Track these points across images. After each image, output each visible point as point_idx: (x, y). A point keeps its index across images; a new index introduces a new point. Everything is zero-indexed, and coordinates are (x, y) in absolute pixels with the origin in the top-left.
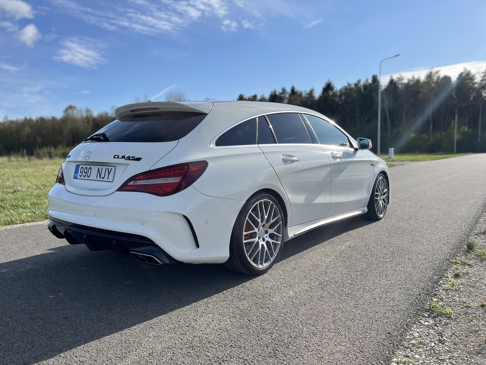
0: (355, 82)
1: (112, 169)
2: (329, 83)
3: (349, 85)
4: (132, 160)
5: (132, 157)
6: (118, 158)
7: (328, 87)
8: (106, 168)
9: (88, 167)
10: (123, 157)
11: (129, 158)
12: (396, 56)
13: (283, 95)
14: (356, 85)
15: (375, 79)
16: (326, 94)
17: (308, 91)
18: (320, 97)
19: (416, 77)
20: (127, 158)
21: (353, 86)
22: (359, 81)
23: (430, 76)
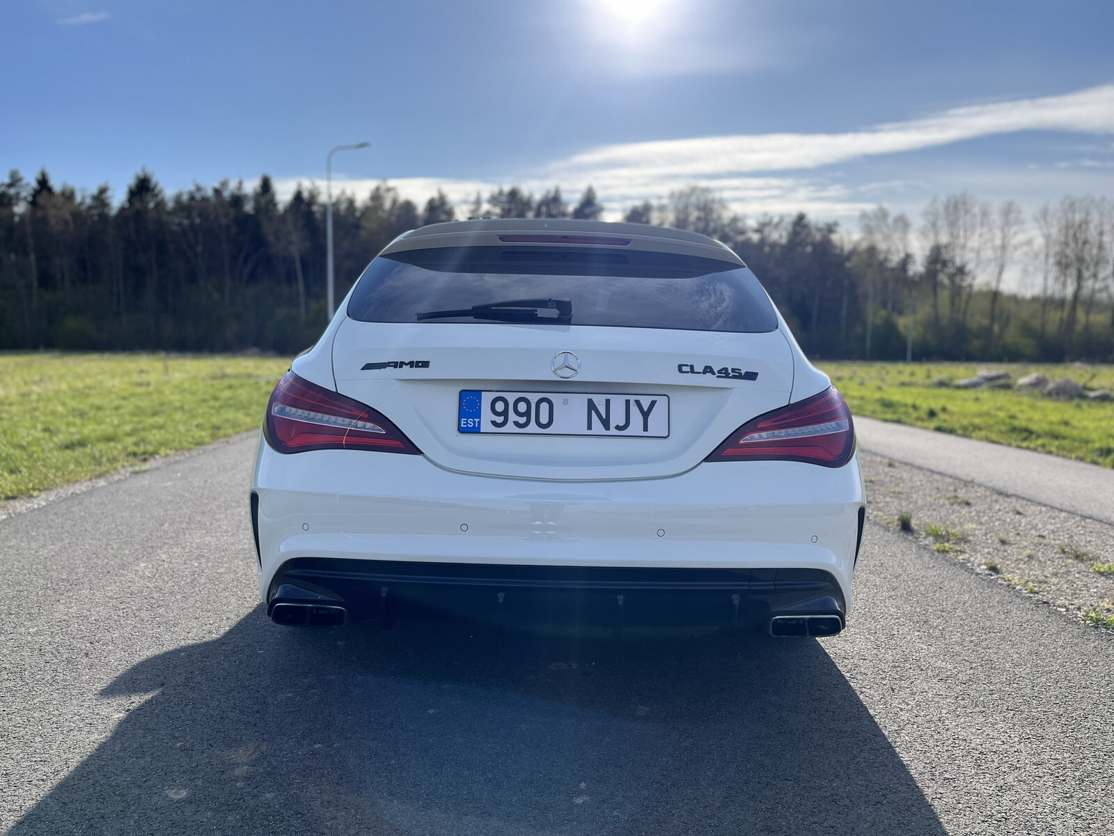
0: (217, 185)
1: (653, 403)
2: (145, 176)
3: (199, 189)
4: (734, 377)
5: (733, 370)
6: (692, 371)
7: (143, 188)
8: (628, 402)
9: (533, 398)
10: (708, 370)
11: (724, 373)
12: (363, 145)
13: (12, 191)
14: (217, 192)
15: (266, 186)
16: (138, 205)
17: (94, 190)
18: (122, 210)
19: (349, 193)
20: (719, 372)
21: (209, 193)
22: (224, 184)
23: (376, 197)
